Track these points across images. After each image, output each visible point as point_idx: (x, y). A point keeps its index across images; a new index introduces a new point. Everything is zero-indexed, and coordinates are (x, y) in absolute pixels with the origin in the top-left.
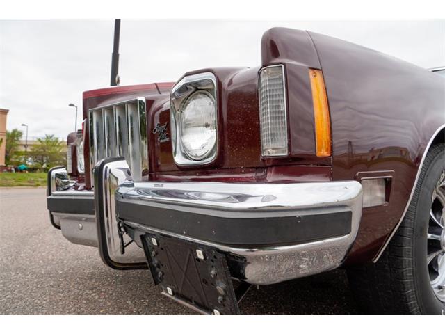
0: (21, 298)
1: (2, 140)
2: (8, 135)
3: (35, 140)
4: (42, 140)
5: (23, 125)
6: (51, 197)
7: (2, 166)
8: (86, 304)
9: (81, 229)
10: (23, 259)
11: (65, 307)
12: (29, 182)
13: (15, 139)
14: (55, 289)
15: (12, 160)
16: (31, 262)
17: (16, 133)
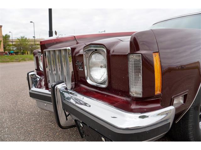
0: (22, 128)
1: (1, 41)
2: (3, 37)
3: (16, 39)
4: (19, 38)
5: (10, 32)
6: (31, 91)
7: (3, 52)
8: (50, 130)
9: (46, 106)
10: (19, 105)
11: (41, 132)
12: (16, 60)
13: (7, 39)
14: (36, 122)
15: (7, 48)
16: (23, 107)
17: (7, 36)
